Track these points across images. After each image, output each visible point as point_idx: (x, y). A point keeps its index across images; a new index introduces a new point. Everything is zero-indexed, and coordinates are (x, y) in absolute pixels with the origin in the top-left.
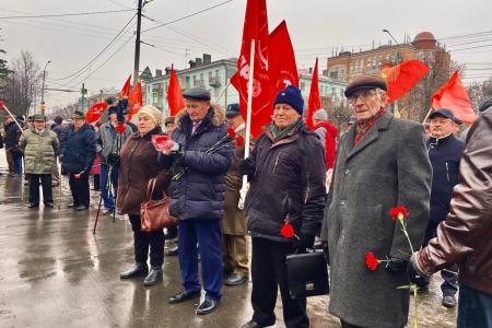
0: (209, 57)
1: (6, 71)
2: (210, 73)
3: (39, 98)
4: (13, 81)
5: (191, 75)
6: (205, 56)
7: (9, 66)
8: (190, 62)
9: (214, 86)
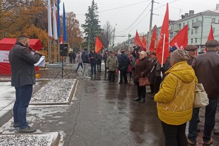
0: (193, 11)
1: (101, 30)
2: (193, 21)
3: (112, 40)
4: (103, 34)
5: (182, 23)
6: (190, 11)
7: (102, 27)
8: (182, 16)
9: (195, 27)
